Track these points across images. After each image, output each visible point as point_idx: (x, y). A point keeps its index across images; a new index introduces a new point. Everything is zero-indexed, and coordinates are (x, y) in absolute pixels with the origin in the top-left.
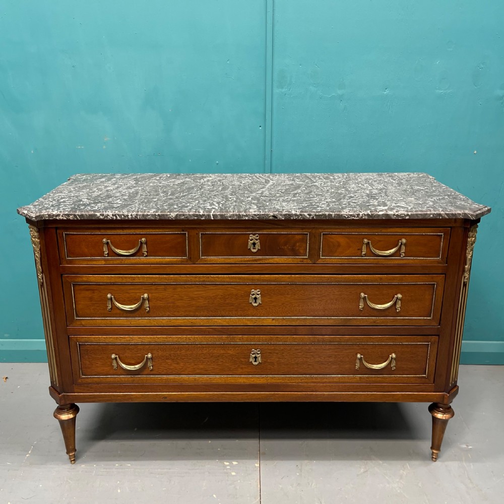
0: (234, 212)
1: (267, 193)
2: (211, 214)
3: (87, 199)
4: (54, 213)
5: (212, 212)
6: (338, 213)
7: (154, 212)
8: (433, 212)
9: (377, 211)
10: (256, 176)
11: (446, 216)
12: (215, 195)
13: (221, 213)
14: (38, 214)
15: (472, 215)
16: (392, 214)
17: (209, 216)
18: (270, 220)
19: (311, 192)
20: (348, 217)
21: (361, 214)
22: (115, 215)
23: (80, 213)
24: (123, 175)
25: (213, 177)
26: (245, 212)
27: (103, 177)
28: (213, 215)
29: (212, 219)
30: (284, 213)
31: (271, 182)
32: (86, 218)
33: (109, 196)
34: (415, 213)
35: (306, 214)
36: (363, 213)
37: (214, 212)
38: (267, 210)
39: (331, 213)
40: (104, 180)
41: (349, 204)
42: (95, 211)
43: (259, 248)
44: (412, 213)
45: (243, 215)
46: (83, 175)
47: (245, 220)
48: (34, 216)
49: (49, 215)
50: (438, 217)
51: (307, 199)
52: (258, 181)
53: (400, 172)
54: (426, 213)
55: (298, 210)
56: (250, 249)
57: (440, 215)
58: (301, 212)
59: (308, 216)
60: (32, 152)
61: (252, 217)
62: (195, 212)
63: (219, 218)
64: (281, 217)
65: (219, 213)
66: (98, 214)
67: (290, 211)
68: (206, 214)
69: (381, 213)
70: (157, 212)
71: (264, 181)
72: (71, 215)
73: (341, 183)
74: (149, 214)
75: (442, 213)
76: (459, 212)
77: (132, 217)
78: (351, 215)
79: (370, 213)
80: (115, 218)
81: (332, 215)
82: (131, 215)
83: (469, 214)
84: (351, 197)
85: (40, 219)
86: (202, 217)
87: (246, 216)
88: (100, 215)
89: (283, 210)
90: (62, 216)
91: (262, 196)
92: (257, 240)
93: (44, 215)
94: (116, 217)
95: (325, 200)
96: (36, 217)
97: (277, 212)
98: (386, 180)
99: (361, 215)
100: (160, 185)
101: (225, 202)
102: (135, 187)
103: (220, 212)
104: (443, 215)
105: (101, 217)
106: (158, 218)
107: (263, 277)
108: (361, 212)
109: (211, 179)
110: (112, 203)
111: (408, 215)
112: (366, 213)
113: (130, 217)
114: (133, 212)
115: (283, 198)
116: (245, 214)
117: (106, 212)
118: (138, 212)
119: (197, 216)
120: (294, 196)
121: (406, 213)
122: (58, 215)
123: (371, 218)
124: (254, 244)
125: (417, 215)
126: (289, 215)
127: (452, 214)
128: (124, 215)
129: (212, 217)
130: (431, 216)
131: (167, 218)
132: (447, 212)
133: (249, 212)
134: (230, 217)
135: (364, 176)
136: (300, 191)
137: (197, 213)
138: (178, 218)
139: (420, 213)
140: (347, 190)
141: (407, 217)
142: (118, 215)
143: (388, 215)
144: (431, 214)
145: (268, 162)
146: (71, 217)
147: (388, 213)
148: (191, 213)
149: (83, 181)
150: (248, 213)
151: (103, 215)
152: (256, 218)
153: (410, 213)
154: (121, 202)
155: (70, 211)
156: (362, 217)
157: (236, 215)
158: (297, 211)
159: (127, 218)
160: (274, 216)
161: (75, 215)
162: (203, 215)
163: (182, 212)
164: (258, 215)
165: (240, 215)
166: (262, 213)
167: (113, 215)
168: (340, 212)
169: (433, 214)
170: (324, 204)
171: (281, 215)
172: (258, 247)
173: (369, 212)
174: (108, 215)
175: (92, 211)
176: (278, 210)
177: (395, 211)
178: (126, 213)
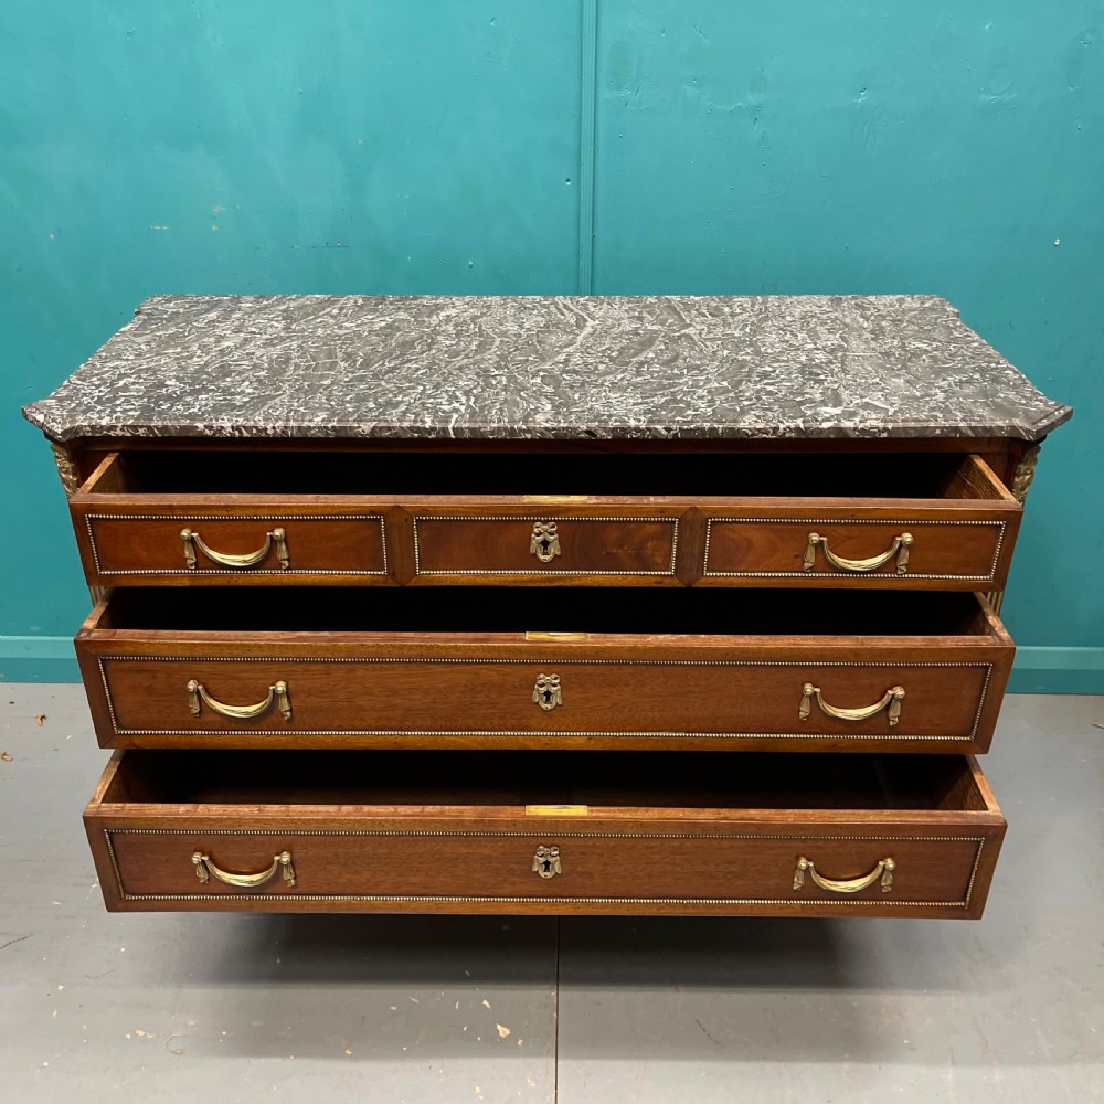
0: (499, 421)
1: (577, 359)
2: (450, 427)
3: (177, 378)
4: (104, 422)
5: (453, 420)
6: (732, 425)
7: (323, 420)
8: (943, 423)
9: (817, 420)
10: (556, 305)
11: (970, 432)
12: (460, 368)
13: (472, 425)
14: (68, 426)
15: (1027, 431)
16: (850, 428)
17: (445, 430)
18: (582, 439)
19: (675, 358)
20: (753, 434)
21: (782, 426)
22: (238, 428)
23: (160, 423)
24: (257, 301)
25: (458, 308)
26: (525, 422)
27: (212, 306)
28: (453, 429)
29: (453, 437)
30: (613, 424)
31: (590, 323)
32: (174, 434)
33: (225, 371)
34: (901, 425)
35: (659, 427)
36: (787, 424)
37: (456, 421)
38: (573, 417)
39: (716, 426)
40: (213, 315)
41: (759, 398)
42: (193, 417)
44: (896, 425)
45: (520, 430)
46: (169, 301)
47: (526, 440)
48: (59, 431)
49: (92, 427)
50: (953, 435)
51: (665, 382)
52: (560, 321)
53: (881, 294)
54: (925, 425)
55: (643, 418)
57: (957, 429)
58: (651, 421)
59: (664, 432)
60: (52, 236)
61: (542, 433)
62: (415, 421)
63: (467, 435)
64: (604, 434)
65: (467, 425)
66: (200, 425)
67: (625, 421)
68: (438, 425)
69: (826, 425)
70: (329, 421)
71: (573, 321)
72: (142, 427)
73: (747, 330)
74: (312, 425)
75: (962, 424)
76: (1000, 423)
77: (275, 432)
79: (802, 426)
80: (237, 433)
81: (716, 430)
82: (274, 428)
83: (1021, 428)
84: (765, 375)
85: (72, 437)
86: (430, 434)
87: (528, 431)
88: (205, 427)
89: (610, 416)
90: (122, 430)
91: (567, 372)
93: (80, 427)
94: (240, 432)
95: (705, 384)
96: (65, 433)
97: (597, 423)
98: (848, 321)
99: (781, 430)
100: (340, 332)
101: (484, 390)
102: (283, 340)
103: (469, 421)
104: (964, 430)
105: (207, 432)
106: (332, 435)
108: (782, 422)
109: (453, 312)
110: (232, 394)
111: (885, 429)
112: (792, 425)
113: (270, 432)
114: (276, 420)
115: (611, 377)
116: (524, 427)
117: (217, 420)
118: (288, 420)
119: (418, 430)
120: (638, 373)
121: (881, 425)
122: (113, 428)
123: (803, 437)
125: (905, 429)
126: (622, 429)
127: (985, 428)
128: (257, 428)
129: (452, 432)
130: (938, 432)
131: (351, 434)
132: (973, 424)
133: (534, 422)
134: (492, 432)
135: (800, 305)
136: (651, 355)
137: (419, 424)
138: (377, 435)
139: (912, 424)
140: (757, 352)
141: (885, 435)
142: (244, 427)
143: (841, 430)
144: (937, 428)
145: (585, 262)
146: (142, 432)
147: (842, 425)
148: (406, 424)
149: (168, 320)
150: (531, 425)
151: (211, 428)
152: (550, 436)
153: (890, 426)
154: (250, 391)
155: (138, 418)
156: (784, 433)
157: (505, 429)
158: (639, 421)
159: (263, 435)
160: (588, 432)
161: (149, 428)
162: (433, 429)
163: (386, 421)
164: (554, 429)
165: (512, 429)
166: (562, 425)
167: (232, 428)
168: (735, 421)
169: (942, 429)
170: (702, 397)
171: (605, 429)
173: (799, 422)
174: (222, 428)
175: (186, 417)
176: (597, 417)
177: (857, 420)
178: (261, 424)
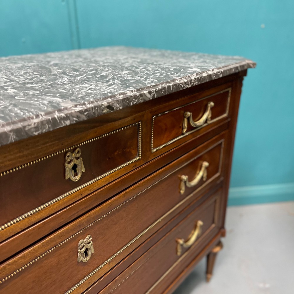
16: (213, 74)
18: (105, 114)
20: (184, 86)
21: (193, 78)
35: (146, 92)
43: (84, 170)
45: (61, 119)
47: (66, 127)
56: (69, 179)
57: (237, 68)
59: (148, 95)
64: (118, 106)
78: (185, 83)
79: (199, 77)
81: (170, 87)
87: (67, 118)
92: (77, 158)
97: (112, 98)
107: (94, 214)
111: (222, 72)
116: (63, 115)
124: (75, 167)
125: (226, 71)
134: (37, 128)
141: (221, 76)
143: (210, 76)
147: (209, 73)
152: (84, 118)
156: (194, 83)
157: (48, 121)
160: (109, 107)
165: (54, 119)
171: (118, 102)
172: (81, 169)
